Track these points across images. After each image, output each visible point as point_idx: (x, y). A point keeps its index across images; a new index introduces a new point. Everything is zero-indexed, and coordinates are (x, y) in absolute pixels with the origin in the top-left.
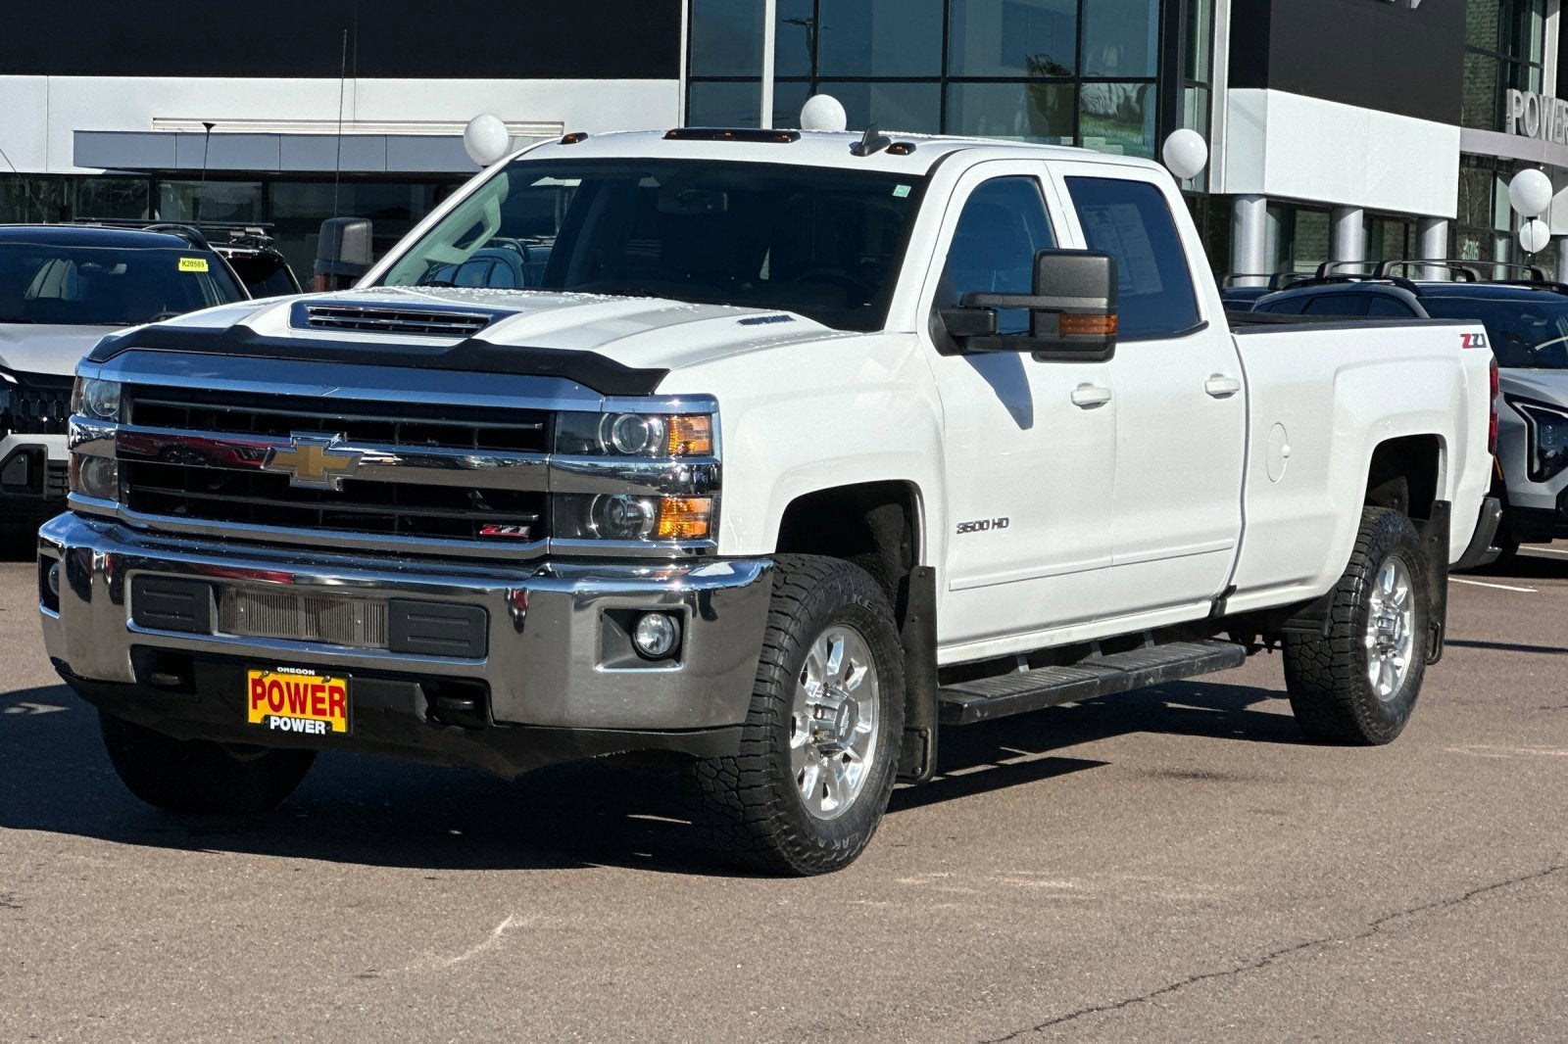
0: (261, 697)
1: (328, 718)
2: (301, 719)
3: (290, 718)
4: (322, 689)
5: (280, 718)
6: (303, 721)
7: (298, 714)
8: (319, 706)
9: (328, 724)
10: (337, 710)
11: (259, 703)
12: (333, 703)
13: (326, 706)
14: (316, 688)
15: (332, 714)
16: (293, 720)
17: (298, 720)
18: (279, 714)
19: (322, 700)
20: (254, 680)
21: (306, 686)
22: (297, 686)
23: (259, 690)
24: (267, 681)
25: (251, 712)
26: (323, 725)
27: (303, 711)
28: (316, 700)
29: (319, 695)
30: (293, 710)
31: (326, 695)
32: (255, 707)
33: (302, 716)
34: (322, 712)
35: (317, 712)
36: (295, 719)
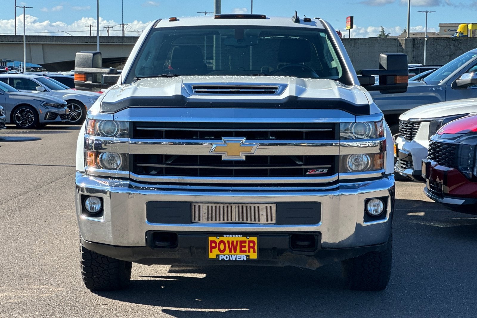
0: (215, 247)
1: (247, 254)
2: (234, 255)
3: (229, 255)
4: (245, 242)
5: (224, 255)
6: (235, 256)
7: (233, 253)
8: (243, 249)
9: (247, 256)
10: (252, 250)
11: (213, 250)
12: (250, 247)
13: (247, 249)
14: (242, 242)
15: (249, 252)
16: (230, 256)
17: (233, 256)
18: (223, 254)
19: (245, 247)
20: (211, 241)
21: (237, 242)
22: (233, 242)
23: (214, 245)
24: (218, 241)
25: (210, 254)
26: (245, 257)
27: (235, 252)
28: (241, 247)
29: (243, 244)
30: (230, 251)
31: (247, 245)
32: (211, 252)
33: (235, 254)
34: (245, 251)
35: (241, 251)
36: (232, 255)
